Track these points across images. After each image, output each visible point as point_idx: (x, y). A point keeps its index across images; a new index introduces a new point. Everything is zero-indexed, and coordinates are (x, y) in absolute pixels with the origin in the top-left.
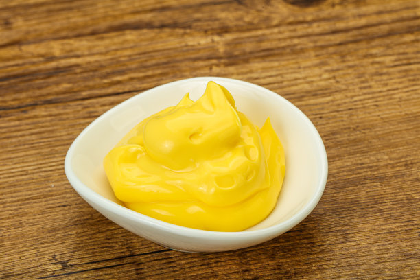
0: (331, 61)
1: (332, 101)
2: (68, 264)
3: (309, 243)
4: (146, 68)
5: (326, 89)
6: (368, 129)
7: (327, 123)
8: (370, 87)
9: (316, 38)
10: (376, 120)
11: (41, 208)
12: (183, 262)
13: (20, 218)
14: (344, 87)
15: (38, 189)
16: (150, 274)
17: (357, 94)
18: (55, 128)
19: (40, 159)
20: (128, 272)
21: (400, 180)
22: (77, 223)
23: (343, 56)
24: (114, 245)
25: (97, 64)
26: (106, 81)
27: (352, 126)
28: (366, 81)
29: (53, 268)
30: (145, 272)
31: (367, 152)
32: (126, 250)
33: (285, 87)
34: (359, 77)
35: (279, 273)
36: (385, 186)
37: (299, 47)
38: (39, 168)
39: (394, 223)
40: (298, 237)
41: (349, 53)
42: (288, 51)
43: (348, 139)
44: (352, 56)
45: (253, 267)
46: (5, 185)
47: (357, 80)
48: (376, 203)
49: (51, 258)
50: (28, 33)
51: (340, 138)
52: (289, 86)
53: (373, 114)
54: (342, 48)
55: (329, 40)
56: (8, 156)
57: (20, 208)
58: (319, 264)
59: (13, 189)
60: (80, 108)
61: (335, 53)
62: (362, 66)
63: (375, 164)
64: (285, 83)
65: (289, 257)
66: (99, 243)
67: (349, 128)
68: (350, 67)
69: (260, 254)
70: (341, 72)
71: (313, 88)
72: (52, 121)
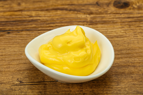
0: (125, 27)
1: (123, 40)
2: (22, 82)
3: (105, 85)
4: (62, 23)
5: (122, 36)
6: (133, 50)
7: (120, 47)
8: (137, 37)
9: (122, 19)
10: (137, 47)
11: (17, 63)
12: (60, 86)
13: (9, 66)
14: (128, 36)
15: (18, 57)
16: (49, 88)
17: (132, 38)
18: (27, 38)
19: (20, 48)
20: (41, 87)
21: (141, 67)
22: (28, 69)
23: (130, 26)
24: (38, 77)
25: (46, 20)
26: (48, 25)
27: (128, 48)
28: (136, 35)
29: (17, 82)
30: (47, 87)
31: (131, 57)
32: (42, 80)
33: (108, 34)
34: (134, 33)
35: (92, 93)
36: (135, 69)
37: (115, 21)
38: (19, 51)
39: (136, 81)
40: (101, 82)
41: (132, 25)
42: (111, 22)
43: (126, 53)
44: (133, 26)
45: (84, 90)
46: (7, 55)
47: (133, 34)
48: (131, 74)
49: (17, 79)
50: (25, 8)
51: (123, 52)
52: (109, 33)
53: (136, 45)
54: (130, 23)
55: (126, 20)
56: (10, 46)
57: (10, 62)
58: (107, 92)
59: (9, 56)
60: (37, 33)
61: (127, 25)
62: (136, 30)
63: (133, 62)
64: (108, 32)
65: (97, 88)
66: (34, 76)
67: (127, 49)
68: (131, 29)
69: (87, 86)
70: (128, 31)
71: (117, 35)
72: (27, 36)
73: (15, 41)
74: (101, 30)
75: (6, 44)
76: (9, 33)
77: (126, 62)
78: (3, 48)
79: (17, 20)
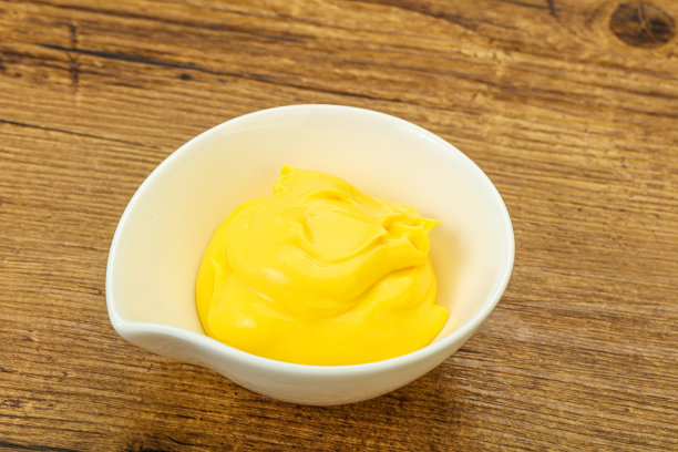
73: (203, 117)
74: (535, 131)
75: (167, 124)
76: (185, 77)
77: (589, 292)
78: (153, 141)
79: (228, 23)
